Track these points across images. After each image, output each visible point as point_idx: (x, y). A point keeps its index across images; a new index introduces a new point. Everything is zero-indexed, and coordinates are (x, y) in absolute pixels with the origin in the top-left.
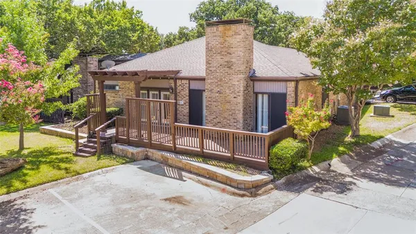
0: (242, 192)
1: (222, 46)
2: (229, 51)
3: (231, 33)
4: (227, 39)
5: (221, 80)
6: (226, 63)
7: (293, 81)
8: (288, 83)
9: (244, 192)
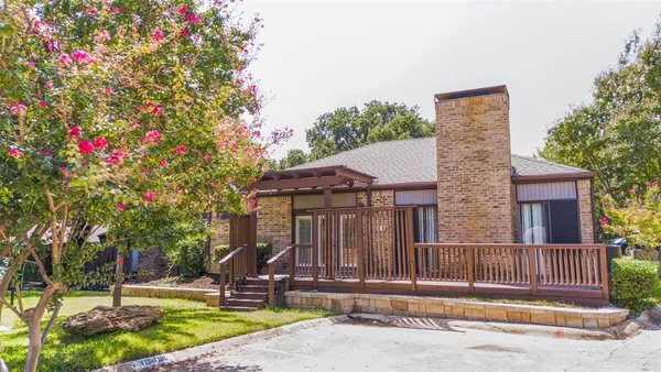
0: (598, 333)
1: (467, 128)
2: (480, 136)
3: (482, 108)
4: (476, 117)
5: (467, 181)
6: (475, 155)
7: (587, 178)
8: (579, 182)
9: (603, 333)
